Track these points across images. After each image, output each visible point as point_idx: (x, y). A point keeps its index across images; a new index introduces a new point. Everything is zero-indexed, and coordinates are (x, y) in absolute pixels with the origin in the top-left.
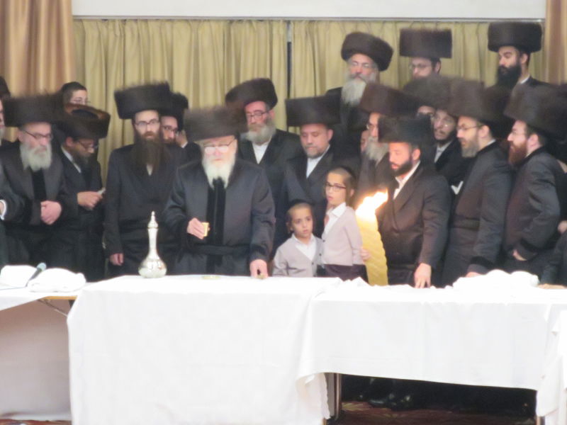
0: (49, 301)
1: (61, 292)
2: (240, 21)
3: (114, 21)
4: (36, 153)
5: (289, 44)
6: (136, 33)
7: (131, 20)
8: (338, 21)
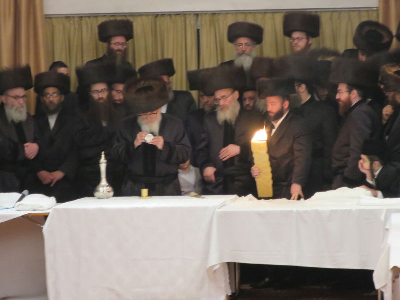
0: (30, 217)
1: (39, 210)
2: (163, 15)
3: (74, 18)
4: (17, 110)
5: (198, 31)
6: (90, 26)
7: (86, 17)
8: (232, 14)
